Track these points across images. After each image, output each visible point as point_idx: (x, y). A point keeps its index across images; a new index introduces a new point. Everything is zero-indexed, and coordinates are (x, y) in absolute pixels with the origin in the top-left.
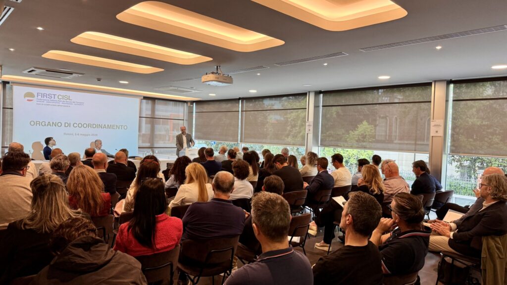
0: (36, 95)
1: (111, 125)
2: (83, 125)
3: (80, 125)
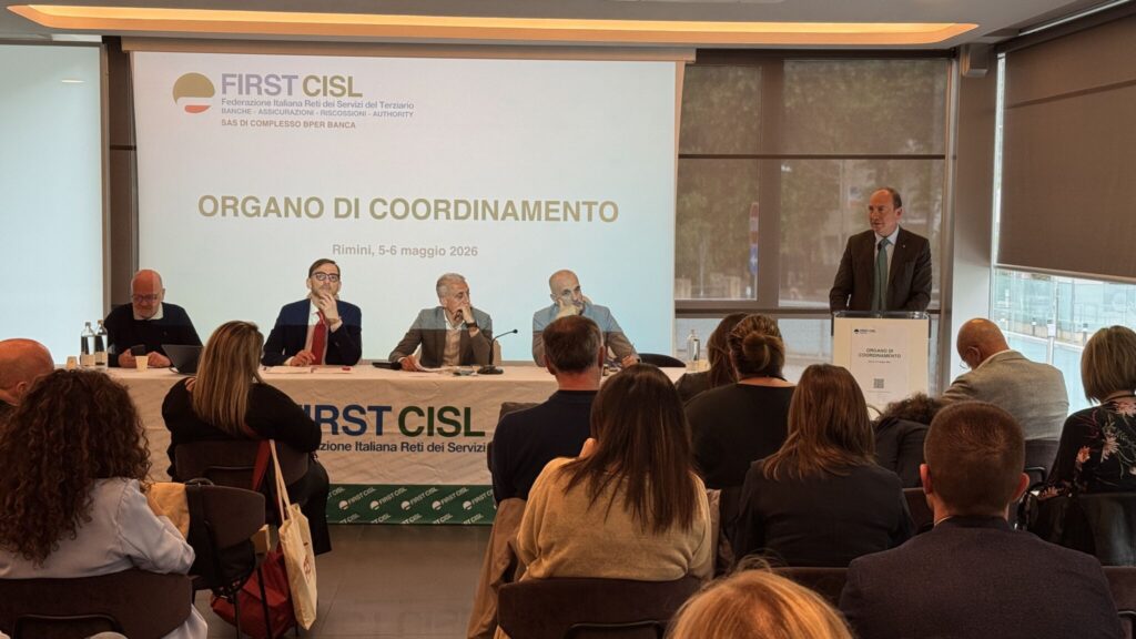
0: (218, 85)
1: (538, 204)
2: (410, 209)
3: (400, 209)
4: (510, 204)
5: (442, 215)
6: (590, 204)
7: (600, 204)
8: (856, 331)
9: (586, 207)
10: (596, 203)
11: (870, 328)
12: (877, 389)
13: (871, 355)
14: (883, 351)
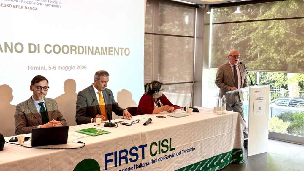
3: (57, 49)
4: (97, 48)
5: (73, 52)
6: (122, 49)
8: (255, 92)
11: (258, 91)
12: (259, 111)
13: (258, 100)
14: (261, 98)
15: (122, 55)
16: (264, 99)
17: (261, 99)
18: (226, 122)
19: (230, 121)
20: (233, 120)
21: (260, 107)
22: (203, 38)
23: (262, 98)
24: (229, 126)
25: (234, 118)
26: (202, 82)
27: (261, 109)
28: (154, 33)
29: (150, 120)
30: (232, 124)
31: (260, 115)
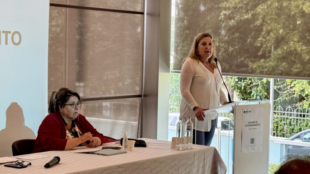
6: (7, 33)
7: (12, 33)
8: (244, 112)
9: (5, 34)
10: (10, 32)
11: (250, 110)
12: (251, 144)
13: (249, 125)
14: (254, 122)
15: (6, 43)
16: (259, 125)
17: (255, 125)
18: (193, 163)
19: (200, 162)
20: (204, 159)
21: (252, 138)
22: (159, 15)
23: (257, 122)
24: (198, 170)
25: (207, 157)
26: (157, 95)
27: (255, 141)
28: (68, 4)
29: (56, 158)
30: (204, 166)
31: (253, 152)
